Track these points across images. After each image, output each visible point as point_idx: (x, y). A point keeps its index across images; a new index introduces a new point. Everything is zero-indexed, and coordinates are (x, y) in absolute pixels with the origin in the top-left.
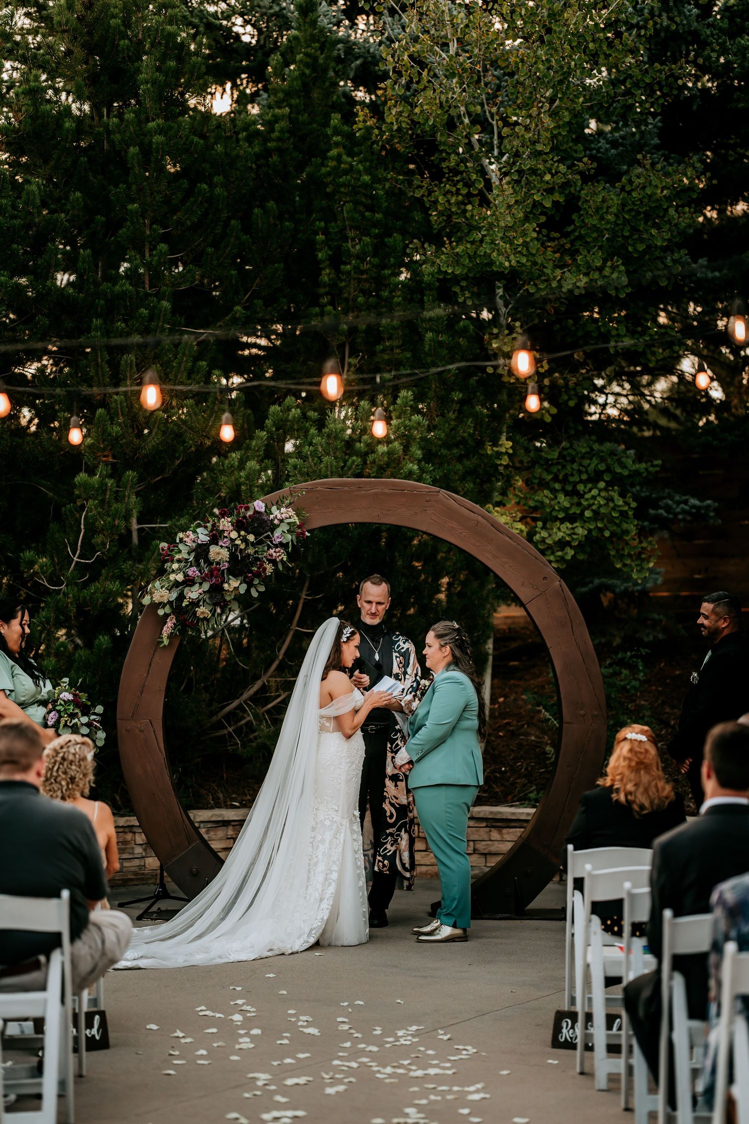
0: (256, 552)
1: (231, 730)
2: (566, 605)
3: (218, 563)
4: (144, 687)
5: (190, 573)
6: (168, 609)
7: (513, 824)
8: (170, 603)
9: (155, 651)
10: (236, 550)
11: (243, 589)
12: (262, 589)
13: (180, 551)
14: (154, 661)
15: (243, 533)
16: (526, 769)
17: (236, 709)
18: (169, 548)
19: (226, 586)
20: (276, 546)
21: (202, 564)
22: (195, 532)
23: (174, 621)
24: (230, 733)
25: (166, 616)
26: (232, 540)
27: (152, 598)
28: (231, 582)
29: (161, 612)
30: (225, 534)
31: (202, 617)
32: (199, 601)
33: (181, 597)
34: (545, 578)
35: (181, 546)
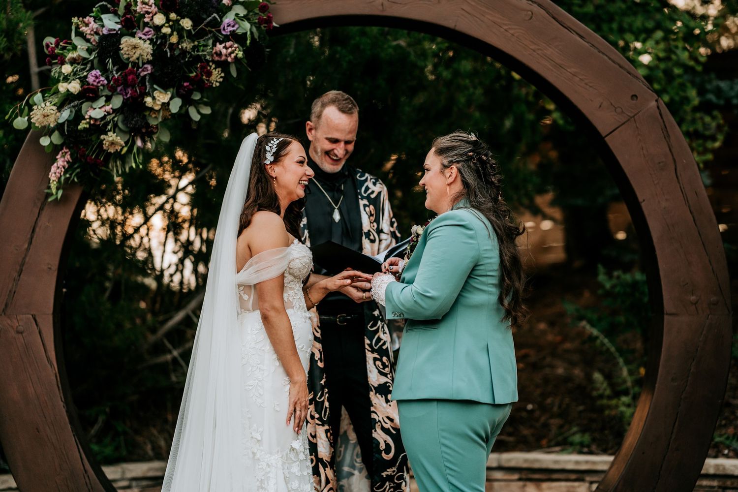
0: (194, 48)
1: (175, 353)
2: (667, 136)
3: (135, 64)
4: (22, 264)
5: (91, 79)
6: (56, 138)
7: (555, 476)
8: (60, 127)
9: (41, 209)
10: (163, 44)
11: (175, 106)
12: (207, 111)
13: (75, 48)
14: (40, 223)
15: (173, 16)
16: (560, 407)
17: (181, 323)
18: (57, 44)
19: (148, 100)
20: (227, 38)
21: (110, 66)
22: (97, 19)
23: (68, 157)
24: (175, 360)
25: (56, 149)
26: (158, 28)
27: (29, 120)
28: (156, 94)
29: (45, 141)
30: (146, 20)
31: (112, 150)
32: (107, 124)
33: (78, 117)
34: (634, 97)
35: (76, 40)
